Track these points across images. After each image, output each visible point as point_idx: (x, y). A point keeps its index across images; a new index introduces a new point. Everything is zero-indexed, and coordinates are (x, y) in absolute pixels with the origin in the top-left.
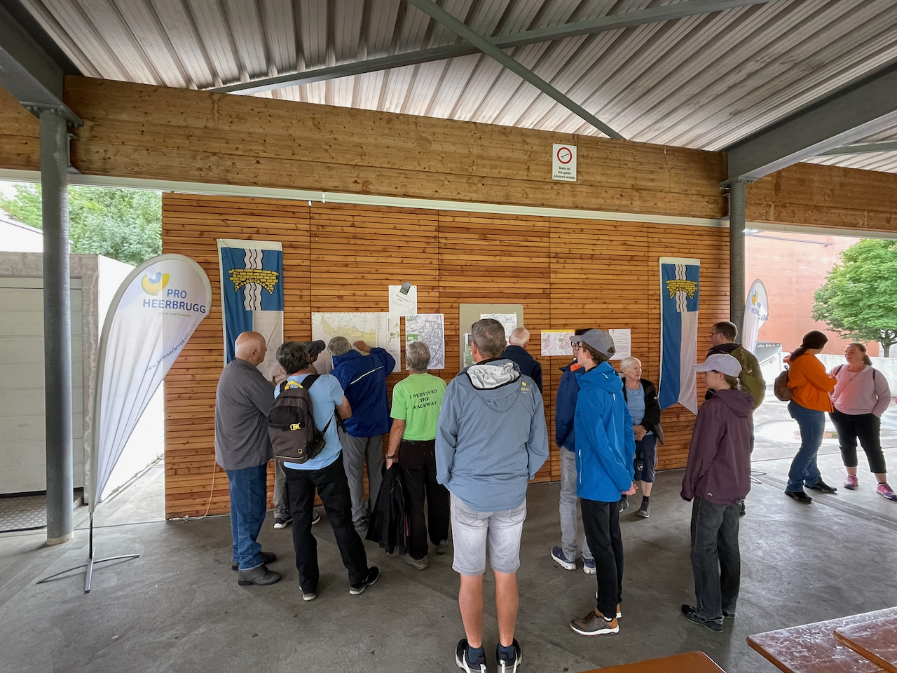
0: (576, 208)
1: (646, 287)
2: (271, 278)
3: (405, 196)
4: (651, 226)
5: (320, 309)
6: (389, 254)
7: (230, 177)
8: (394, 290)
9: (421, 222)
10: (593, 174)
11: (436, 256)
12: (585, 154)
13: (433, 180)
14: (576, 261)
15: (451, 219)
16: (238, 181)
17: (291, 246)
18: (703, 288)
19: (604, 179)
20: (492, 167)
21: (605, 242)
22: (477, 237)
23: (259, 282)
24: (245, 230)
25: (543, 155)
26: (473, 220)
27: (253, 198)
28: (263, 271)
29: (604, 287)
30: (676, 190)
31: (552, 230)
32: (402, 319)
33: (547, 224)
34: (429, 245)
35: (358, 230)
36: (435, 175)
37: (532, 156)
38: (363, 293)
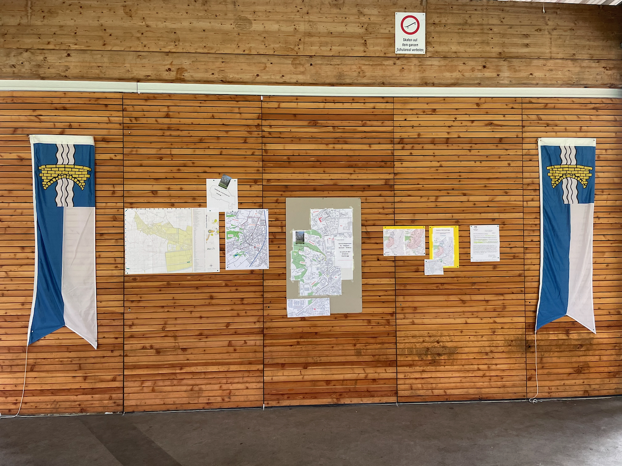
0: (426, 84)
1: (520, 175)
2: (83, 173)
3: (223, 82)
4: (527, 100)
5: (134, 205)
6: (206, 145)
7: (41, 71)
8: (212, 184)
9: (242, 110)
10: (446, 43)
11: (260, 146)
12: (437, 21)
13: (254, 63)
14: (426, 146)
15: (275, 105)
16: (49, 75)
17: (104, 140)
18: (601, 175)
19: (461, 49)
20: (321, 44)
21: (464, 123)
22: (305, 123)
23: (71, 177)
24: (58, 125)
25: (385, 26)
26: (301, 105)
27: (65, 93)
28: (76, 167)
29: (464, 175)
30: (560, 56)
31: (396, 112)
32: (222, 215)
33: (390, 106)
34: (251, 134)
35: (174, 121)
36: (256, 57)
37: (370, 30)
38: (178, 187)
